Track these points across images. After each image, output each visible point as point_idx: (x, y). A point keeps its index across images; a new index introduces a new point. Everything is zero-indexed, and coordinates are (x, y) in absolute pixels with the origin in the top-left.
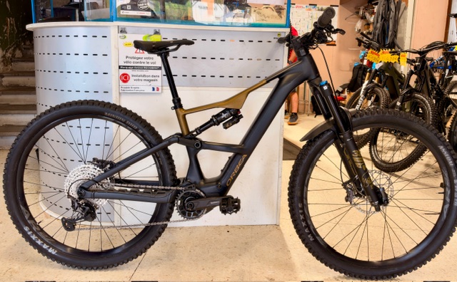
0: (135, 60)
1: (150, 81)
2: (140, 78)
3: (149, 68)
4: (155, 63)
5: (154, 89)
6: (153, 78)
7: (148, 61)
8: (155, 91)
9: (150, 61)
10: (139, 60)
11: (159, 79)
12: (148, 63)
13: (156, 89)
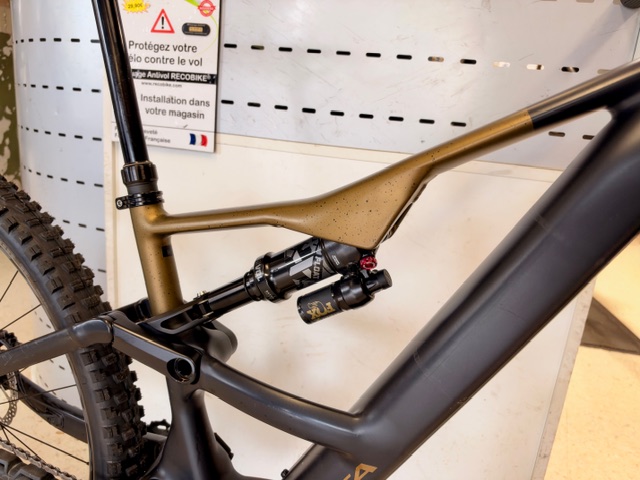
0: (151, 53)
1: (185, 115)
2: (161, 106)
3: (184, 78)
4: (199, 63)
5: (193, 140)
6: (193, 109)
7: (183, 55)
8: (198, 146)
9: (188, 56)
10: (161, 54)
11: (209, 112)
12: (182, 62)
13: (199, 140)
